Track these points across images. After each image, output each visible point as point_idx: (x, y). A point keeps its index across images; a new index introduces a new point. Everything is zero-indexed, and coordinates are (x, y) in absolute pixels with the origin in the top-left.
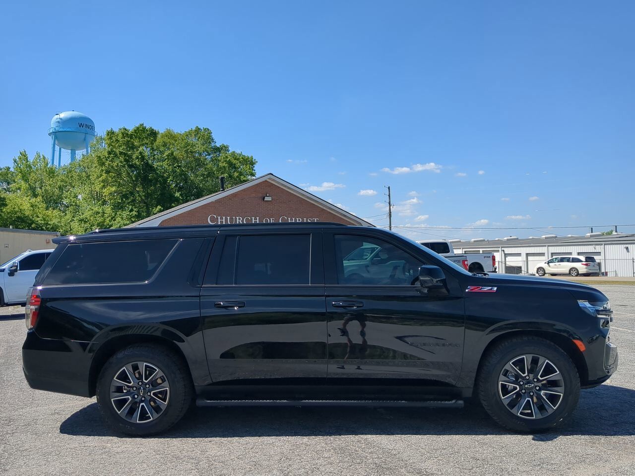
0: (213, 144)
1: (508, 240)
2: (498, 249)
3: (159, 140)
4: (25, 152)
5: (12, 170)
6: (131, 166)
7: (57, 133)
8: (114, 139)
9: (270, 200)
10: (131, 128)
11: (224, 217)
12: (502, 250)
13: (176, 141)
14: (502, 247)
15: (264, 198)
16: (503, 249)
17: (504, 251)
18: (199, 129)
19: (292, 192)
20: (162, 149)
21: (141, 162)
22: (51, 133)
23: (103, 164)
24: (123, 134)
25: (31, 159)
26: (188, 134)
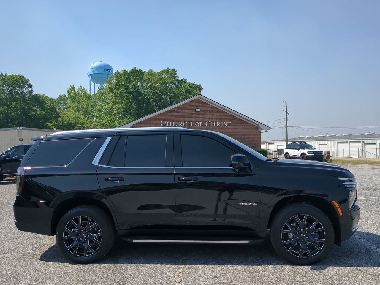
0: (177, 78)
1: (367, 134)
2: (360, 141)
3: (145, 77)
4: (74, 86)
5: (66, 96)
6: (128, 93)
7: (92, 75)
8: (119, 76)
9: (200, 111)
10: (129, 70)
11: (170, 122)
12: (363, 142)
13: (155, 77)
14: (362, 140)
15: (196, 110)
16: (363, 140)
17: (364, 142)
18: (169, 69)
19: (214, 106)
20: (147, 82)
21: (134, 90)
22: (89, 75)
23: (113, 92)
24: (124, 73)
25: (76, 90)
26: (162, 73)
